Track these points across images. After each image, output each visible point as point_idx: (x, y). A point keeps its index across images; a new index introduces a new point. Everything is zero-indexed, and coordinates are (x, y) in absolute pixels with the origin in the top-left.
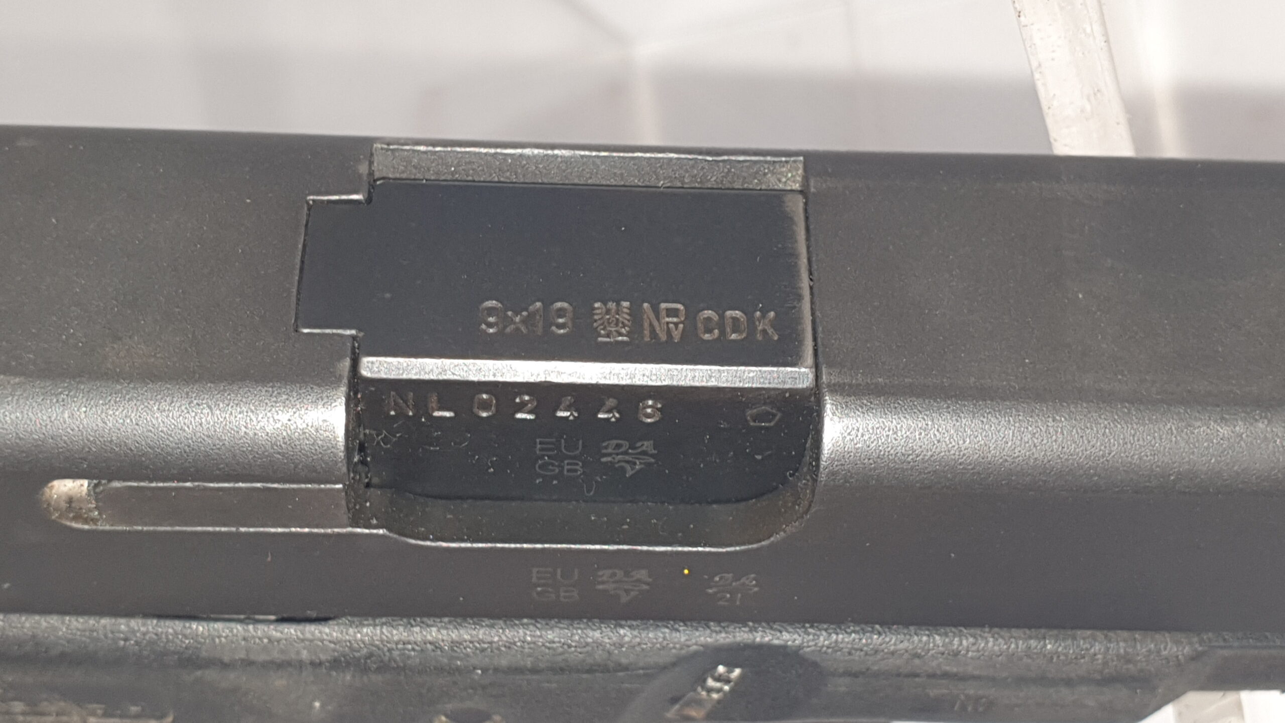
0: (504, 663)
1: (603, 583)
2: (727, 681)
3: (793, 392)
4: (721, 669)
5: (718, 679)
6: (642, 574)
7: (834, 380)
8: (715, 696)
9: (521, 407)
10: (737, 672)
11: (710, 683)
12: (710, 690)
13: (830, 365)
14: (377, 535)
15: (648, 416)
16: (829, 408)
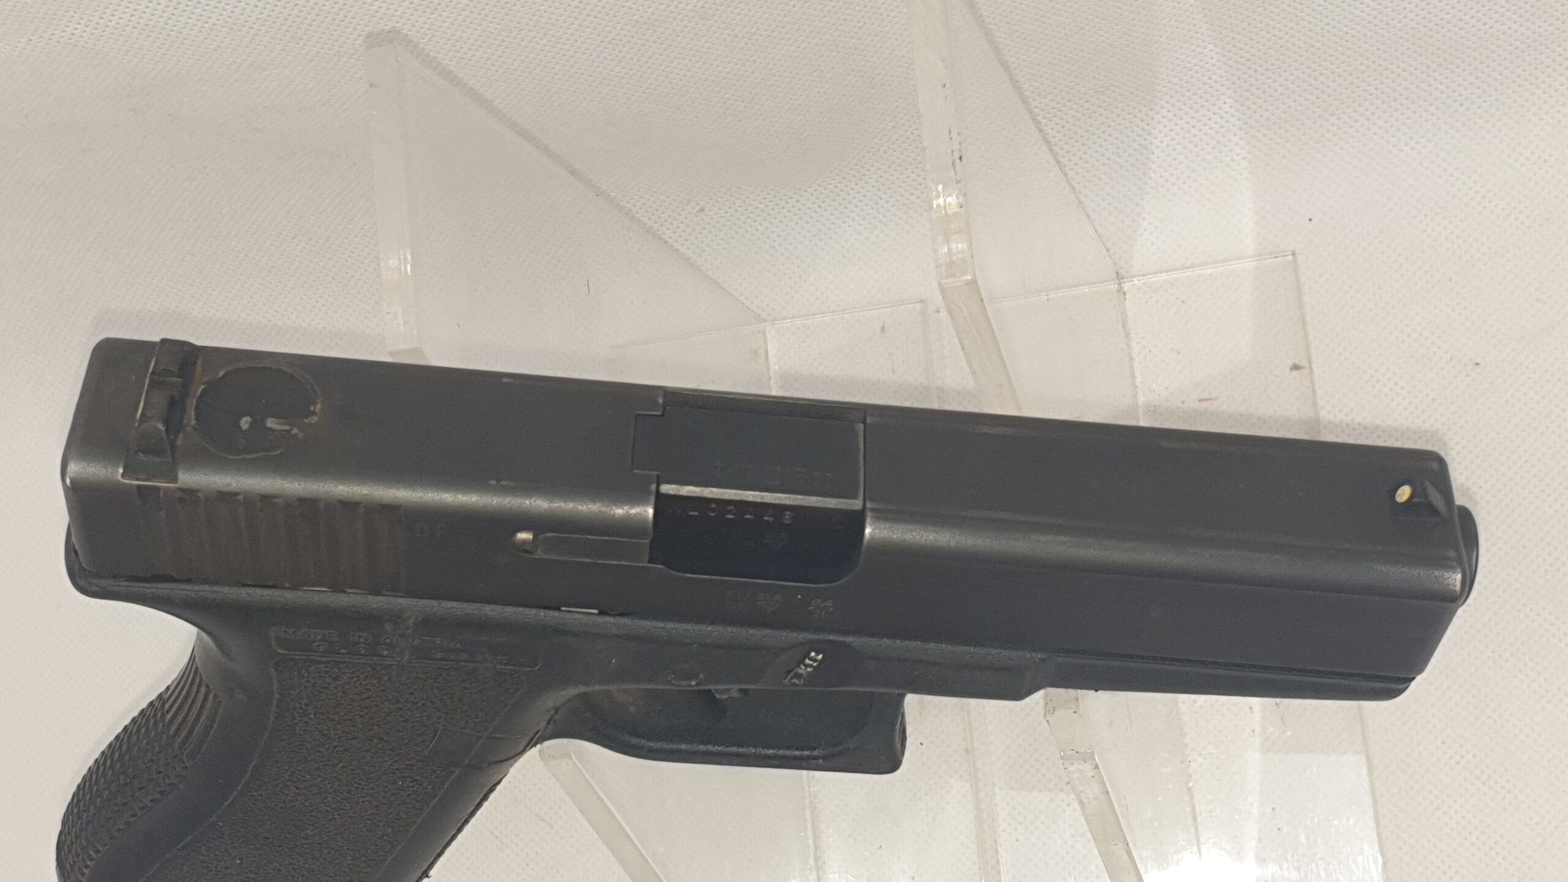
0: (708, 641)
1: (760, 600)
2: (815, 660)
3: (854, 511)
4: (813, 654)
5: (810, 659)
6: (778, 597)
7: (874, 506)
8: (809, 670)
9: (729, 512)
10: (820, 657)
11: (807, 661)
12: (806, 666)
13: (871, 500)
14: (659, 569)
15: (787, 520)
16: (868, 520)
